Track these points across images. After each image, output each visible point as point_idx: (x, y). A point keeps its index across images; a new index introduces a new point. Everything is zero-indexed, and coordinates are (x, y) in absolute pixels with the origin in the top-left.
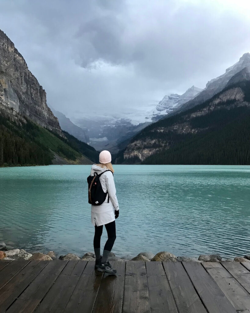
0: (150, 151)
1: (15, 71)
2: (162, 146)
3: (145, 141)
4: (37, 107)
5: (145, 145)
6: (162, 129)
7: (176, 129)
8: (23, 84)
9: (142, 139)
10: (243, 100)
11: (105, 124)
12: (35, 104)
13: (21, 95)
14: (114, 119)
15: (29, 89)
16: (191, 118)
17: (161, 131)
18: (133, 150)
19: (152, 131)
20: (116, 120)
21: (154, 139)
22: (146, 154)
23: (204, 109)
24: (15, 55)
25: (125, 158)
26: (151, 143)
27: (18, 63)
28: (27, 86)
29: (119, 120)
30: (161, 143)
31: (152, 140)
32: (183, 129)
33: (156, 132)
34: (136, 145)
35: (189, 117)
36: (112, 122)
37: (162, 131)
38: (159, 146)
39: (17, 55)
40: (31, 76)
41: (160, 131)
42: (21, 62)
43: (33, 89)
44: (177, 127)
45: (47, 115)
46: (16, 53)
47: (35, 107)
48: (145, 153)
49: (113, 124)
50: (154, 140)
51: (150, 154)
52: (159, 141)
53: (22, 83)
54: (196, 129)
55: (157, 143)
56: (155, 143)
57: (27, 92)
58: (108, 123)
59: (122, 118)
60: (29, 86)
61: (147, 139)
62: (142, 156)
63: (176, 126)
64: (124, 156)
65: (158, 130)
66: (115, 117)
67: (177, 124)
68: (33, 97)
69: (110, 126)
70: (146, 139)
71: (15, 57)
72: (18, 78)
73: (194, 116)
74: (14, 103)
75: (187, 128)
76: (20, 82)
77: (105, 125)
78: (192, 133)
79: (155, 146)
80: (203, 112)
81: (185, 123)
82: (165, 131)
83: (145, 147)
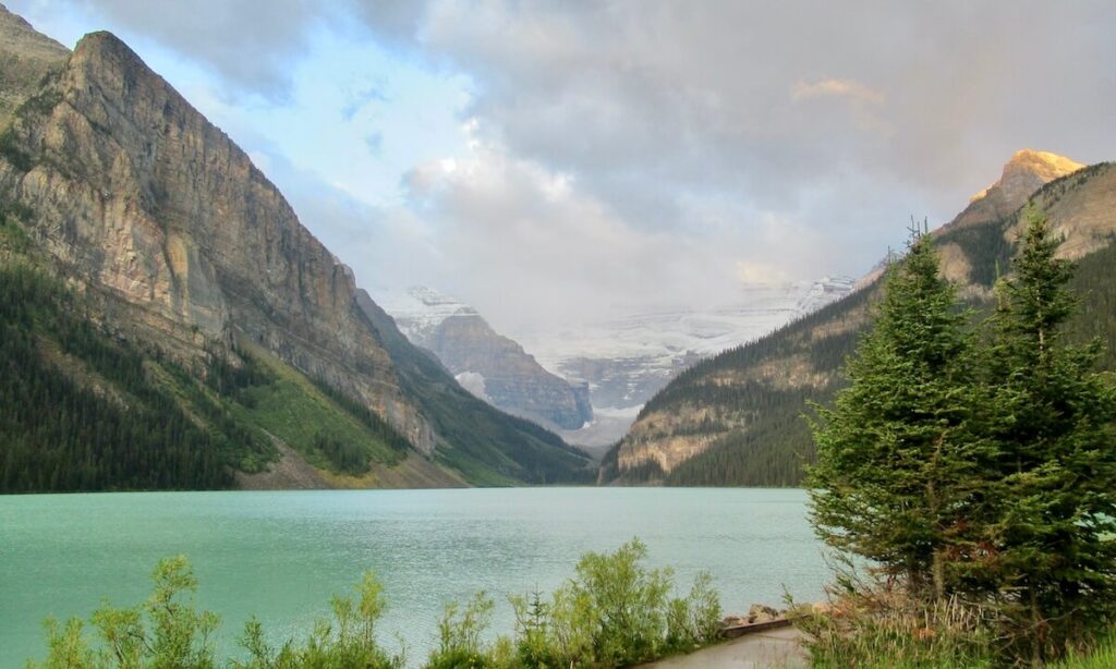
0: (692, 443)
1: (247, 228)
2: (726, 429)
3: (677, 414)
4: (317, 321)
5: (678, 425)
6: (727, 376)
7: (769, 374)
8: (274, 260)
9: (669, 408)
10: (966, 281)
11: (643, 368)
12: (313, 314)
13: (261, 292)
14: (669, 352)
15: (297, 273)
16: (813, 341)
17: (725, 381)
18: (644, 440)
19: (698, 383)
20: (673, 355)
21: (705, 407)
22: (679, 453)
23: (850, 313)
24: (252, 186)
25: (620, 466)
26: (694, 421)
27: (261, 205)
28: (289, 266)
29: (681, 357)
30: (723, 418)
31: (698, 408)
32: (788, 375)
33: (711, 387)
34: (651, 426)
35: (807, 337)
36: (664, 361)
37: (728, 381)
38: (720, 428)
39: (260, 186)
40: (307, 240)
41: (722, 382)
42: (272, 202)
43: (312, 274)
44: (771, 370)
45: (355, 345)
46: (257, 180)
47: (312, 324)
48: (678, 449)
49: (666, 368)
50: (704, 411)
51: (692, 451)
52: (719, 414)
53: (268, 259)
54: (826, 374)
55: (712, 419)
56: (707, 419)
57: (286, 284)
58: (650, 365)
59: (691, 349)
60: (295, 266)
61: (683, 407)
62: (669, 459)
63: (769, 367)
64: (620, 460)
65: (716, 377)
66: (672, 348)
67: (771, 360)
68: (308, 295)
69: (654, 374)
70: (679, 406)
71: (253, 190)
72: (254, 247)
73: (822, 336)
74: (206, 312)
75: (800, 372)
76: (263, 254)
77: (642, 372)
78: (815, 386)
79: (706, 428)
80: (848, 322)
81: (795, 356)
82: (738, 382)
83: (678, 432)
